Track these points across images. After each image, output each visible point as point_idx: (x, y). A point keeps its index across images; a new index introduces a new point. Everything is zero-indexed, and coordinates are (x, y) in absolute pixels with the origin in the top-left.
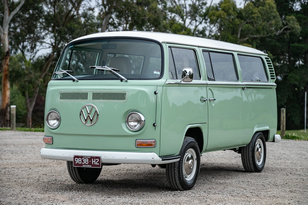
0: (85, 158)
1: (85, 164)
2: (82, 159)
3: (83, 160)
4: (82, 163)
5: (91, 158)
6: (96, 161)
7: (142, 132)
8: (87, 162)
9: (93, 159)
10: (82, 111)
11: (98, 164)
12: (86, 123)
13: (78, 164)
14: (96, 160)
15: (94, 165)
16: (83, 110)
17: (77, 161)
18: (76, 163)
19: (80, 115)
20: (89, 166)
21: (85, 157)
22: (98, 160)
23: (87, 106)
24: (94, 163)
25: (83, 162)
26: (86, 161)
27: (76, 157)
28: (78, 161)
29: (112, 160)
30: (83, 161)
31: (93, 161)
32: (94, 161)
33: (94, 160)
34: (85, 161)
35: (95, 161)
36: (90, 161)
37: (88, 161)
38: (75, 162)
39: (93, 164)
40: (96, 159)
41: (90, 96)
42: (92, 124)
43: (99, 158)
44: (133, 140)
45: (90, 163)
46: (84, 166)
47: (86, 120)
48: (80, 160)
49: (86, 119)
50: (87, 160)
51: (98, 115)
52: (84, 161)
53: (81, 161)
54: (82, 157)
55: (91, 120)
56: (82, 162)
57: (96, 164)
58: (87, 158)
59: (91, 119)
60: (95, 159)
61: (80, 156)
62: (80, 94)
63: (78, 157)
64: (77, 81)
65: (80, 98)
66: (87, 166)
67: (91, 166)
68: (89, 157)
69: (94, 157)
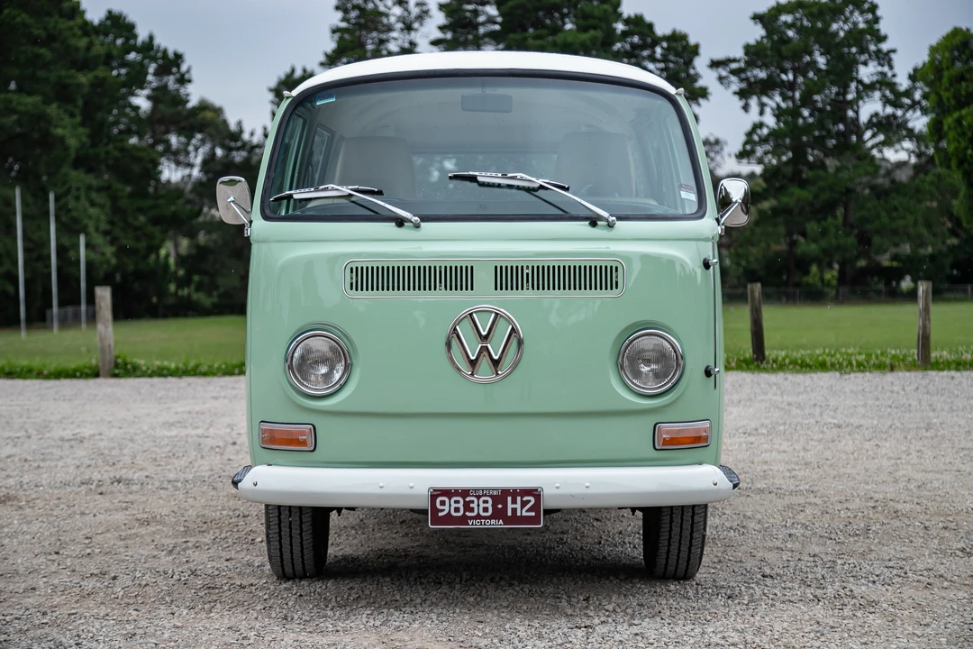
0: (478, 497)
1: (478, 517)
2: (467, 499)
3: (473, 502)
4: (468, 514)
5: (502, 496)
6: (524, 504)
7: (675, 398)
8: (486, 510)
9: (509, 499)
10: (455, 329)
11: (533, 514)
12: (472, 375)
13: (449, 519)
14: (522, 501)
15: (515, 519)
16: (457, 327)
17: (446, 508)
18: (440, 514)
19: (449, 345)
20: (493, 521)
21: (479, 493)
22: (530, 501)
23: (475, 312)
24: (514, 510)
25: (472, 510)
26: (482, 505)
27: (437, 493)
28: (448, 507)
29: (583, 496)
30: (472, 505)
31: (510, 506)
32: (514, 506)
33: (514, 502)
34: (478, 505)
35: (518, 506)
36: (500, 506)
37: (489, 505)
38: (435, 510)
39: (510, 514)
40: (525, 499)
41: (484, 278)
42: (497, 374)
43: (534, 492)
44: (646, 425)
45: (499, 514)
46: (474, 525)
47: (473, 363)
48: (457, 502)
49: (473, 358)
50: (485, 502)
51: (521, 343)
52: (474, 505)
53: (461, 506)
54: (465, 493)
55: (496, 363)
56: (465, 511)
57: (524, 514)
58: (486, 495)
59: (496, 358)
60: (519, 498)
61: (456, 491)
62: (440, 272)
63: (448, 493)
64: (417, 226)
65: (440, 286)
66: (485, 525)
67: (501, 522)
68: (495, 493)
69: (515, 490)
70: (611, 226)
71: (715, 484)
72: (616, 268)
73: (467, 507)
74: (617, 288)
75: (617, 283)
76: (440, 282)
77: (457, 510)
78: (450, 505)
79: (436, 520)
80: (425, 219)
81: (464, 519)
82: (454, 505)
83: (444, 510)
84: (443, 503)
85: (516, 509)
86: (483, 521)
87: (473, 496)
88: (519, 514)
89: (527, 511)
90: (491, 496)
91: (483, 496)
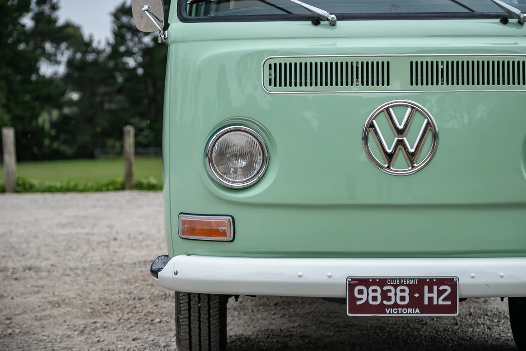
0: (396, 287)
1: (396, 305)
2: (385, 288)
3: (390, 291)
4: (385, 302)
5: (418, 285)
6: (440, 293)
8: (403, 298)
9: (426, 288)
10: (372, 126)
11: (449, 303)
12: (388, 167)
13: (366, 307)
14: (438, 290)
15: (432, 307)
16: (374, 122)
17: (364, 296)
18: (358, 303)
19: (365, 138)
20: (410, 310)
21: (396, 282)
22: (446, 290)
23: (392, 107)
24: (431, 299)
25: (389, 299)
26: (399, 294)
27: (355, 282)
29: (498, 286)
30: (389, 294)
31: (427, 295)
32: (431, 295)
33: (431, 291)
34: (396, 294)
35: (434, 295)
36: (417, 295)
37: (406, 294)
38: (353, 299)
39: (426, 302)
40: (441, 288)
41: (400, 75)
42: (413, 167)
43: (452, 282)
45: (415, 303)
46: (391, 313)
47: (390, 157)
48: (375, 291)
49: (389, 151)
50: (403, 291)
52: (392, 294)
53: (378, 294)
54: (382, 282)
55: (412, 156)
56: (382, 300)
57: (441, 302)
58: (403, 284)
59: (412, 150)
60: (435, 288)
61: (374, 280)
62: (357, 68)
63: (365, 282)
64: (333, 24)
65: (357, 81)
66: (402, 313)
67: (418, 310)
68: (412, 282)
69: (431, 280)
73: (385, 296)
76: (357, 77)
77: (375, 298)
78: (368, 294)
79: (354, 308)
80: (341, 17)
81: (381, 308)
82: (371, 294)
83: (361, 299)
84: (361, 292)
85: (433, 297)
86: (400, 309)
87: (390, 285)
88: (435, 303)
89: (443, 300)
90: (408, 286)
91: (400, 285)
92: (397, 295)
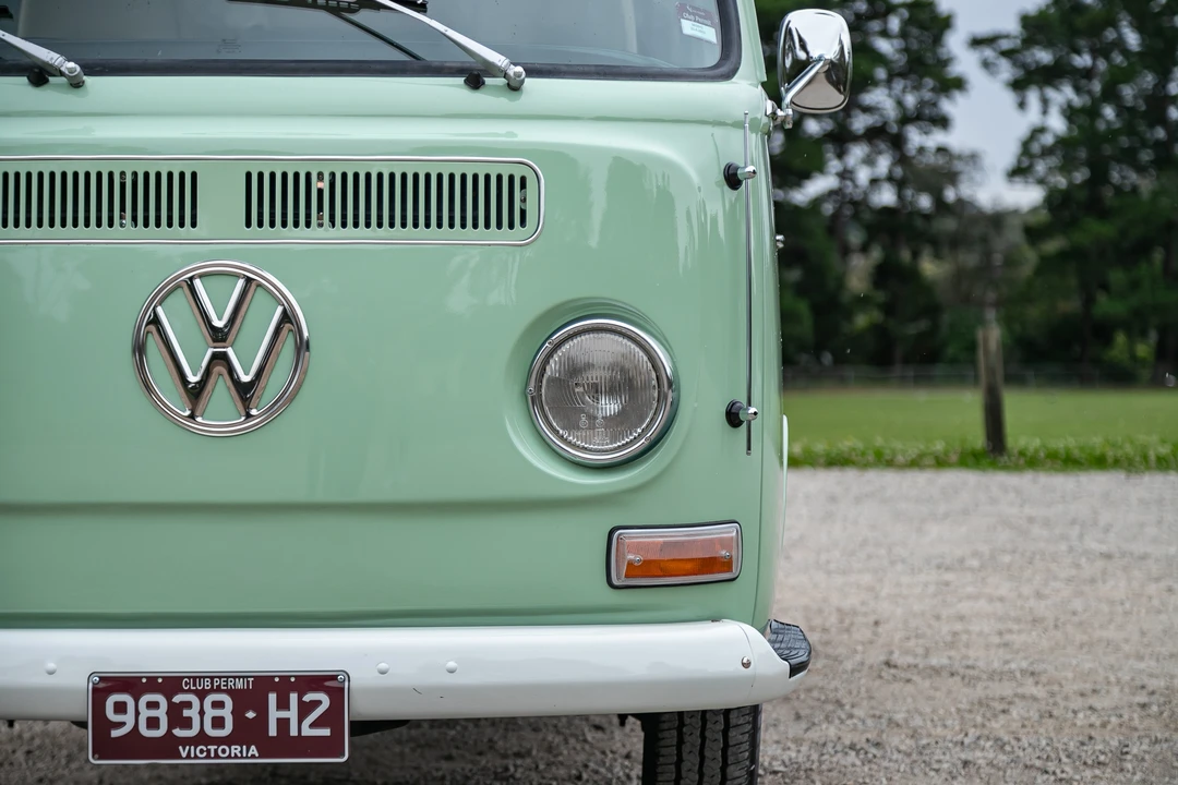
0: (202, 695)
1: (202, 738)
2: (177, 699)
3: (188, 705)
4: (178, 732)
5: (255, 691)
6: (305, 709)
7: (654, 473)
8: (218, 722)
9: (272, 698)
11: (326, 732)
12: (192, 417)
13: (134, 743)
14: (301, 703)
15: (286, 742)
16: (159, 311)
17: (129, 718)
18: (115, 733)
19: (139, 349)
20: (236, 749)
21: (203, 684)
22: (319, 703)
24: (283, 724)
25: (187, 723)
26: (210, 713)
27: (107, 686)
28: (135, 716)
29: (443, 692)
30: (186, 713)
31: (274, 714)
32: (283, 714)
33: (283, 704)
34: (202, 713)
35: (292, 714)
36: (251, 715)
37: (227, 713)
38: (102, 725)
39: (273, 732)
40: (308, 697)
41: (221, 201)
42: (248, 416)
43: (330, 684)
44: (588, 534)
45: (248, 731)
46: (193, 757)
48: (153, 705)
49: (193, 379)
50: (218, 705)
51: (302, 346)
52: (192, 713)
53: (161, 713)
54: (170, 684)
55: (245, 392)
56: (171, 726)
57: (307, 731)
58: (218, 690)
59: (245, 379)
60: (294, 697)
61: (152, 680)
62: (123, 186)
63: (132, 685)
64: (76, 84)
65: (122, 217)
66: (217, 756)
67: (253, 750)
68: (240, 685)
69: (285, 679)
70: (514, 87)
71: (746, 665)
72: (523, 180)
73: (177, 716)
74: (523, 222)
75: (523, 213)
76: (123, 209)
77: (153, 723)
78: (137, 713)
79: (105, 747)
80: (93, 69)
81: (168, 746)
82: (145, 713)
83: (122, 724)
84: (120, 708)
85: (287, 721)
86: (212, 748)
87: (189, 691)
88: (294, 732)
89: (313, 725)
90: (231, 692)
91: (212, 691)
92: (204, 715)
